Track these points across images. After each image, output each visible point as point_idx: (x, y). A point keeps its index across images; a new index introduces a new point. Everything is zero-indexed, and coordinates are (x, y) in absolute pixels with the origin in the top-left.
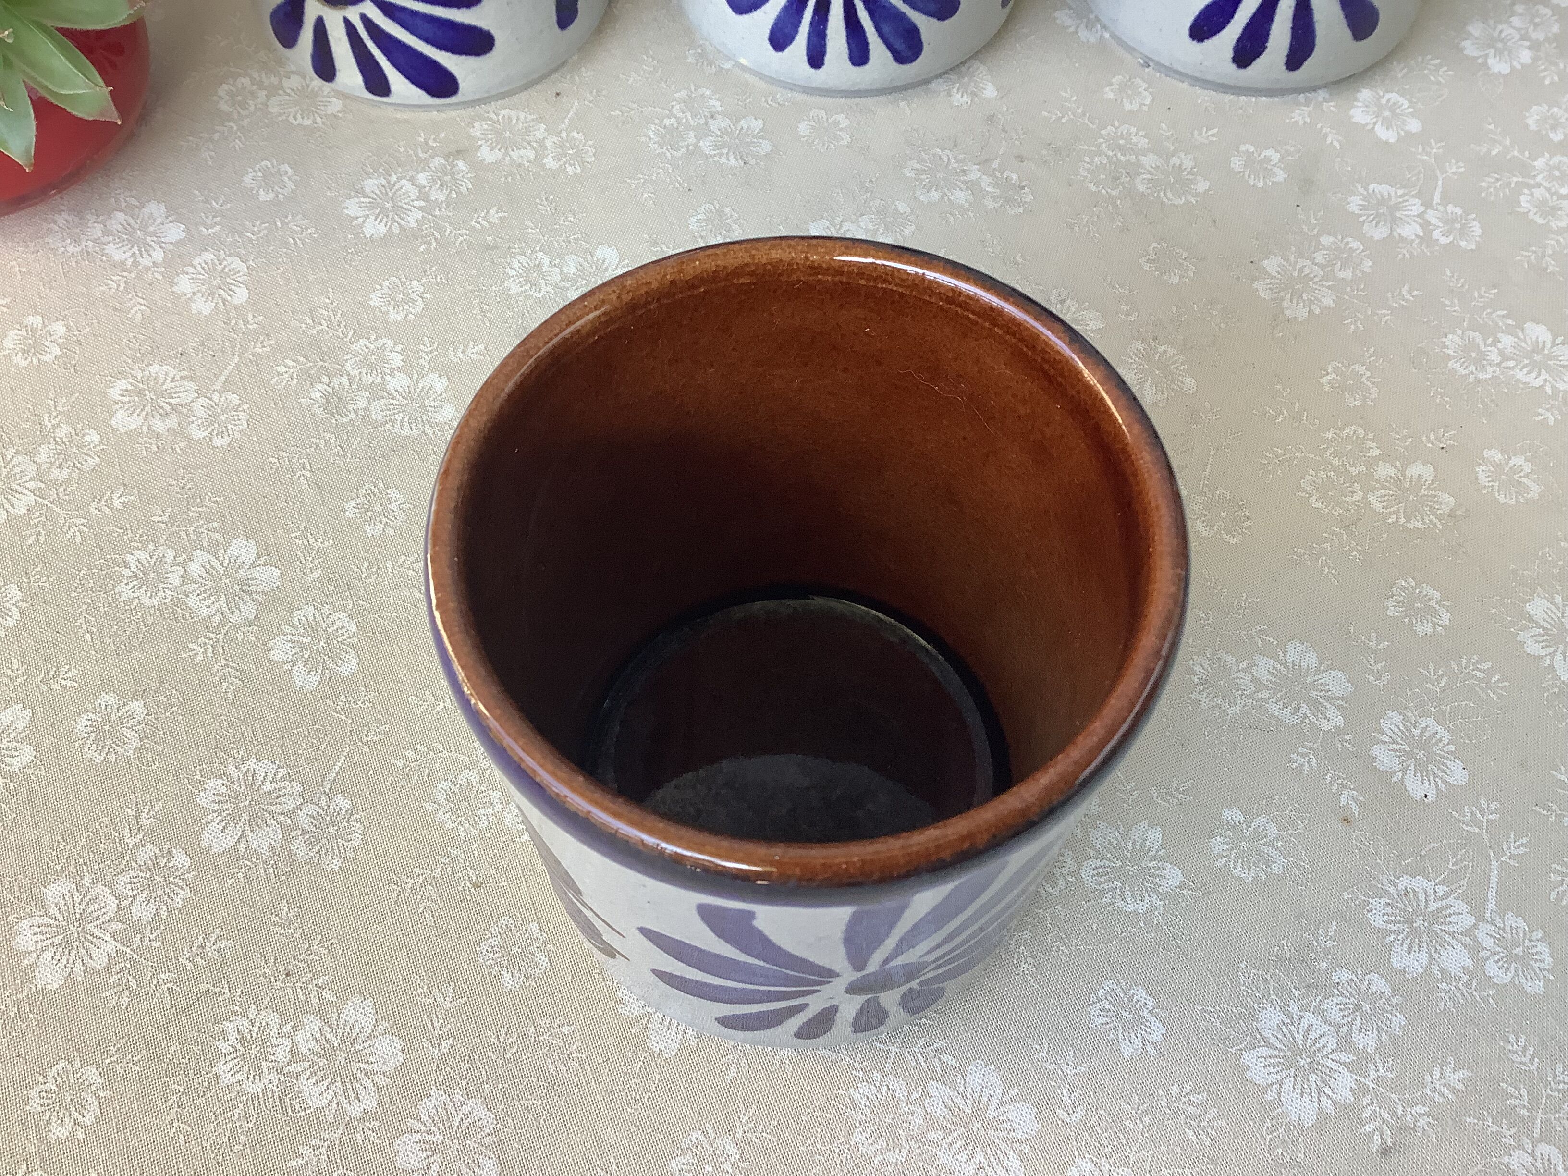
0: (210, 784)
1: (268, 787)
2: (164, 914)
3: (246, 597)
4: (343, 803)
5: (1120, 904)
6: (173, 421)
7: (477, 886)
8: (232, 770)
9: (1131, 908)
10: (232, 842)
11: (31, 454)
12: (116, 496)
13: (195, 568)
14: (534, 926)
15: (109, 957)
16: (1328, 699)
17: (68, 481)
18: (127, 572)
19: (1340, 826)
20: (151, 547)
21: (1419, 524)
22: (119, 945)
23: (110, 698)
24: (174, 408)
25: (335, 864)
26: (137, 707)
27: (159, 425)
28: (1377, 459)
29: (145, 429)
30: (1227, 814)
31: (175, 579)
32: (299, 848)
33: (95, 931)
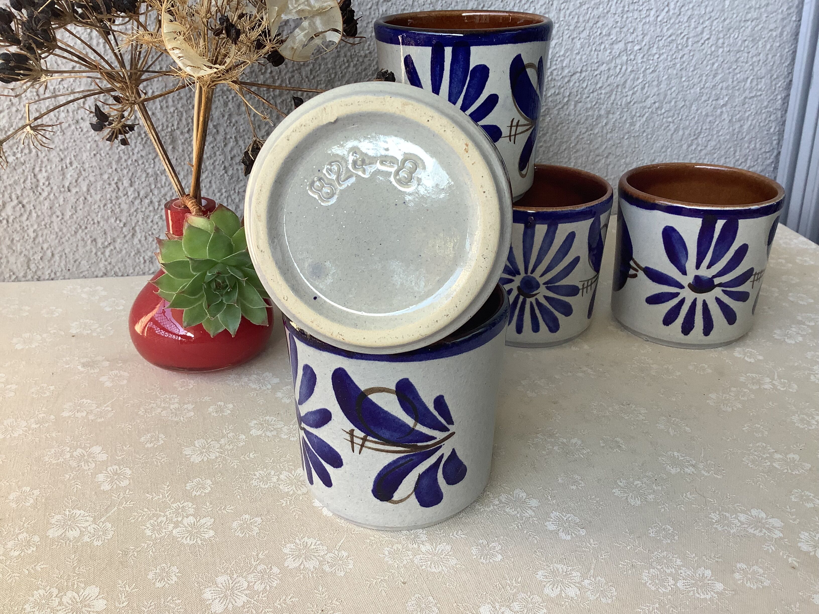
0: (288, 545)
1: (312, 547)
2: (268, 588)
3: (303, 486)
4: (345, 554)
5: (698, 596)
6: (274, 433)
7: (404, 583)
8: (297, 541)
9: (703, 597)
10: (297, 565)
11: (218, 441)
12: (251, 454)
13: (282, 477)
14: (431, 598)
15: (244, 602)
16: (775, 528)
17: (232, 450)
18: (255, 477)
19: (792, 570)
20: (265, 469)
21: (797, 473)
22: (248, 598)
23: (247, 516)
24: (275, 429)
25: (342, 574)
26: (259, 520)
27: (268, 434)
28: (773, 452)
29: (263, 435)
30: (738, 565)
31: (275, 479)
32: (327, 568)
33: (238, 593)
